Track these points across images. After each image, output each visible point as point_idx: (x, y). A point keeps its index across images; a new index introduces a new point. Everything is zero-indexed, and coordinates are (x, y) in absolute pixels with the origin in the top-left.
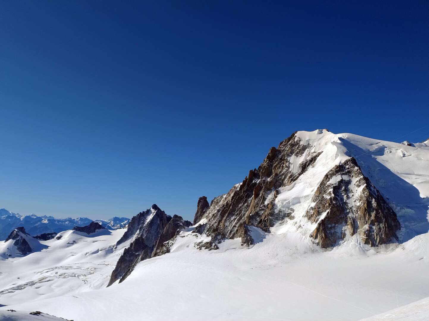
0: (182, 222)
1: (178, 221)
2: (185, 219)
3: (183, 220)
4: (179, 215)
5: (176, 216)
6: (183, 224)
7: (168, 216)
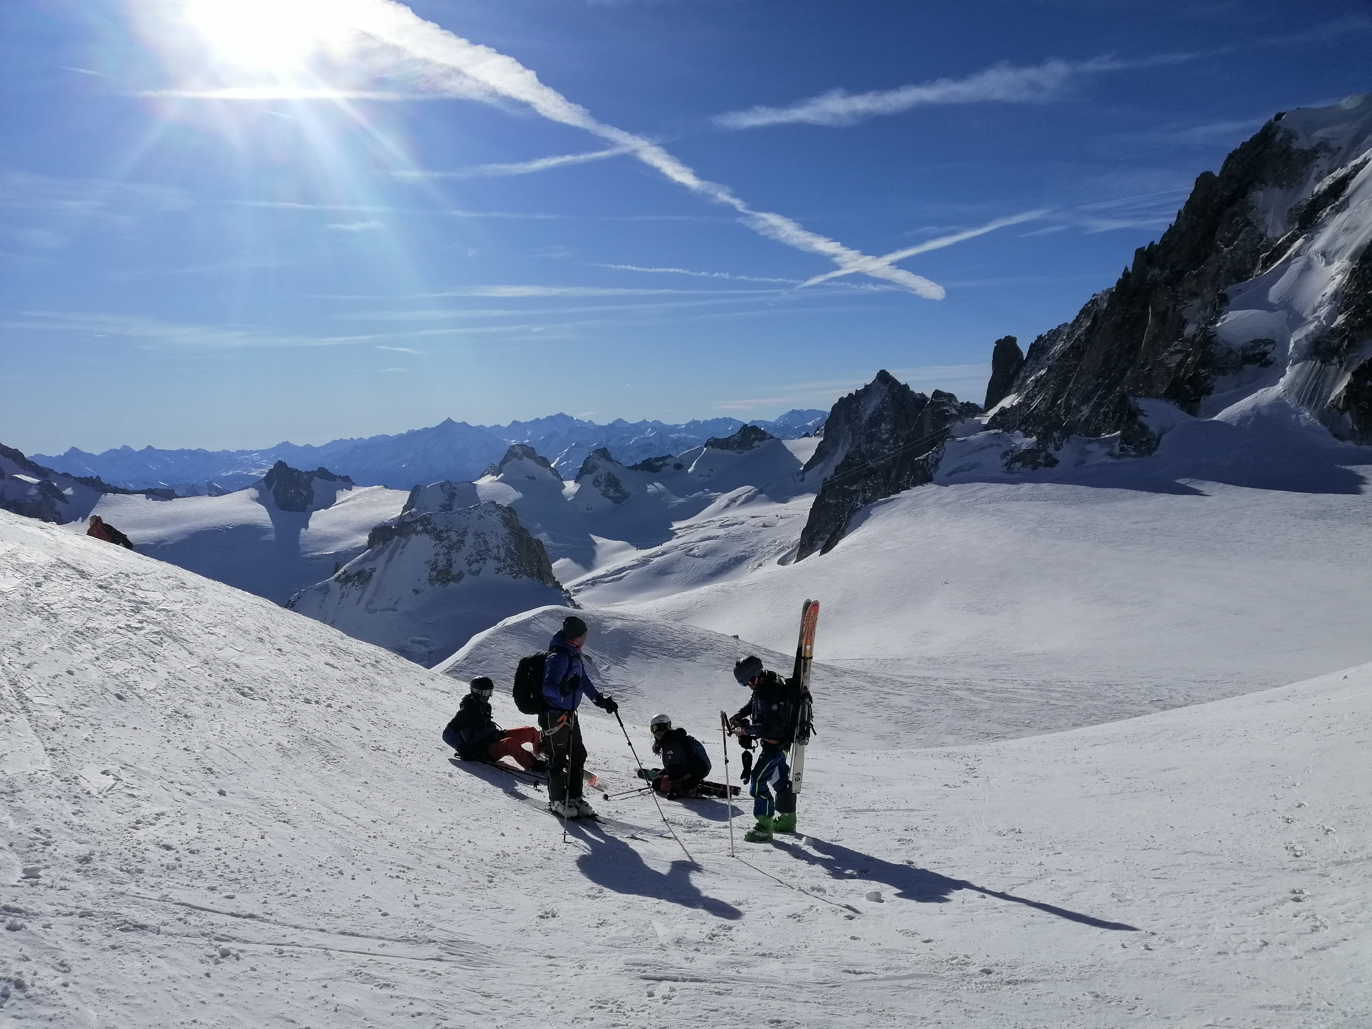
0: (955, 407)
1: (944, 404)
2: (962, 398)
3: (956, 401)
4: (946, 390)
5: (937, 394)
6: (957, 410)
7: (918, 397)
